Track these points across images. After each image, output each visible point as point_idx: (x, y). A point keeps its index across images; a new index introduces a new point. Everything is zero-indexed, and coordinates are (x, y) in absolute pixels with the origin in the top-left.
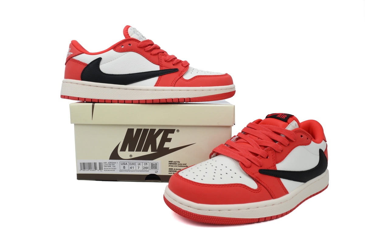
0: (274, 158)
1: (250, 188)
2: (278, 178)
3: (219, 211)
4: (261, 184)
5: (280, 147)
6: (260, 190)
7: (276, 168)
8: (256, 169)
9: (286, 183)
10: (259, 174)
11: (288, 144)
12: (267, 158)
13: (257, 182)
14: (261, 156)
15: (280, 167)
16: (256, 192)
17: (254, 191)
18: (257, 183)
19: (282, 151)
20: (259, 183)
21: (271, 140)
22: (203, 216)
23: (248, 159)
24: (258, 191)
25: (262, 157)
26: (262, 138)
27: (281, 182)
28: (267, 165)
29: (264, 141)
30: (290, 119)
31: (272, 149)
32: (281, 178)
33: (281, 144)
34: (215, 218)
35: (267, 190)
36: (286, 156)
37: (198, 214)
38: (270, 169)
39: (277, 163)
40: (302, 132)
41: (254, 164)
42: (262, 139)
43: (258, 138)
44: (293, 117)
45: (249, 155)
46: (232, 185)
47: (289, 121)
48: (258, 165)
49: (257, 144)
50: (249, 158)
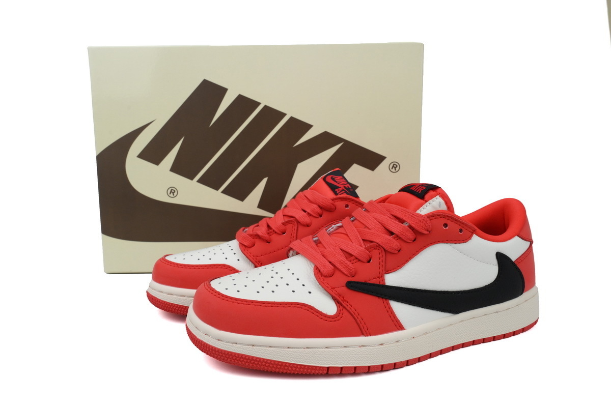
0: (381, 263)
1: (321, 312)
2: (384, 300)
3: (253, 345)
4: (344, 307)
5: (395, 244)
6: (340, 316)
7: (383, 280)
8: (340, 280)
9: (400, 309)
10: (345, 289)
11: (413, 240)
12: (369, 262)
13: (338, 303)
14: (357, 258)
15: (392, 279)
16: (332, 320)
17: (326, 319)
18: (338, 305)
19: (399, 251)
20: (341, 304)
21: (385, 230)
22: (225, 351)
23: (330, 262)
24: (334, 320)
25: (359, 260)
26: (370, 227)
27: (390, 308)
28: (365, 274)
29: (371, 231)
30: (431, 193)
31: (379, 246)
32: (391, 300)
33: (398, 237)
34: (244, 357)
35: (354, 318)
36: (407, 261)
37: (217, 348)
38: (370, 282)
39: (388, 272)
40: (448, 218)
41: (340, 270)
42: (369, 229)
43: (364, 227)
44: (438, 190)
45: (335, 255)
46: (286, 303)
47: (427, 197)
48: (346, 273)
49: (359, 236)
50: (332, 261)
